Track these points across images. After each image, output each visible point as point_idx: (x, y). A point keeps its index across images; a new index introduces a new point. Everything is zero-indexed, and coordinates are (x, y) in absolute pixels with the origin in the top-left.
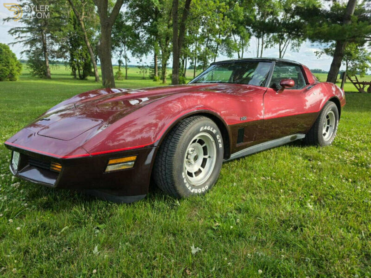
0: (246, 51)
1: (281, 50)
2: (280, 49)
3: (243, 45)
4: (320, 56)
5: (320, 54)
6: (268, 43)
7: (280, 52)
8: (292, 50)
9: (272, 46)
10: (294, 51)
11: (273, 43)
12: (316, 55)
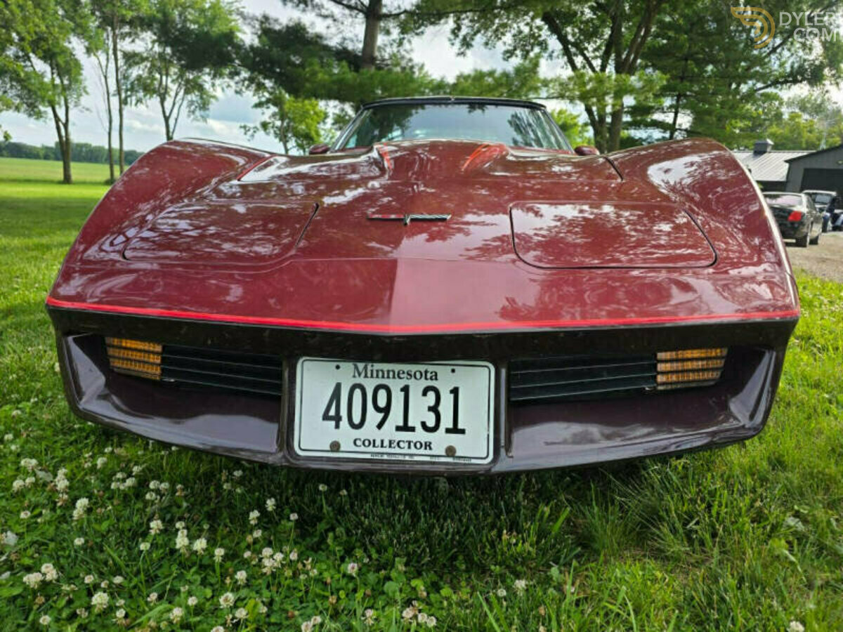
0: (76, 106)
1: (167, 114)
2: (164, 112)
3: (65, 89)
4: (253, 136)
5: (252, 131)
6: (129, 93)
7: (167, 119)
8: (192, 117)
9: (139, 101)
10: (196, 119)
11: (141, 94)
12: (245, 134)
